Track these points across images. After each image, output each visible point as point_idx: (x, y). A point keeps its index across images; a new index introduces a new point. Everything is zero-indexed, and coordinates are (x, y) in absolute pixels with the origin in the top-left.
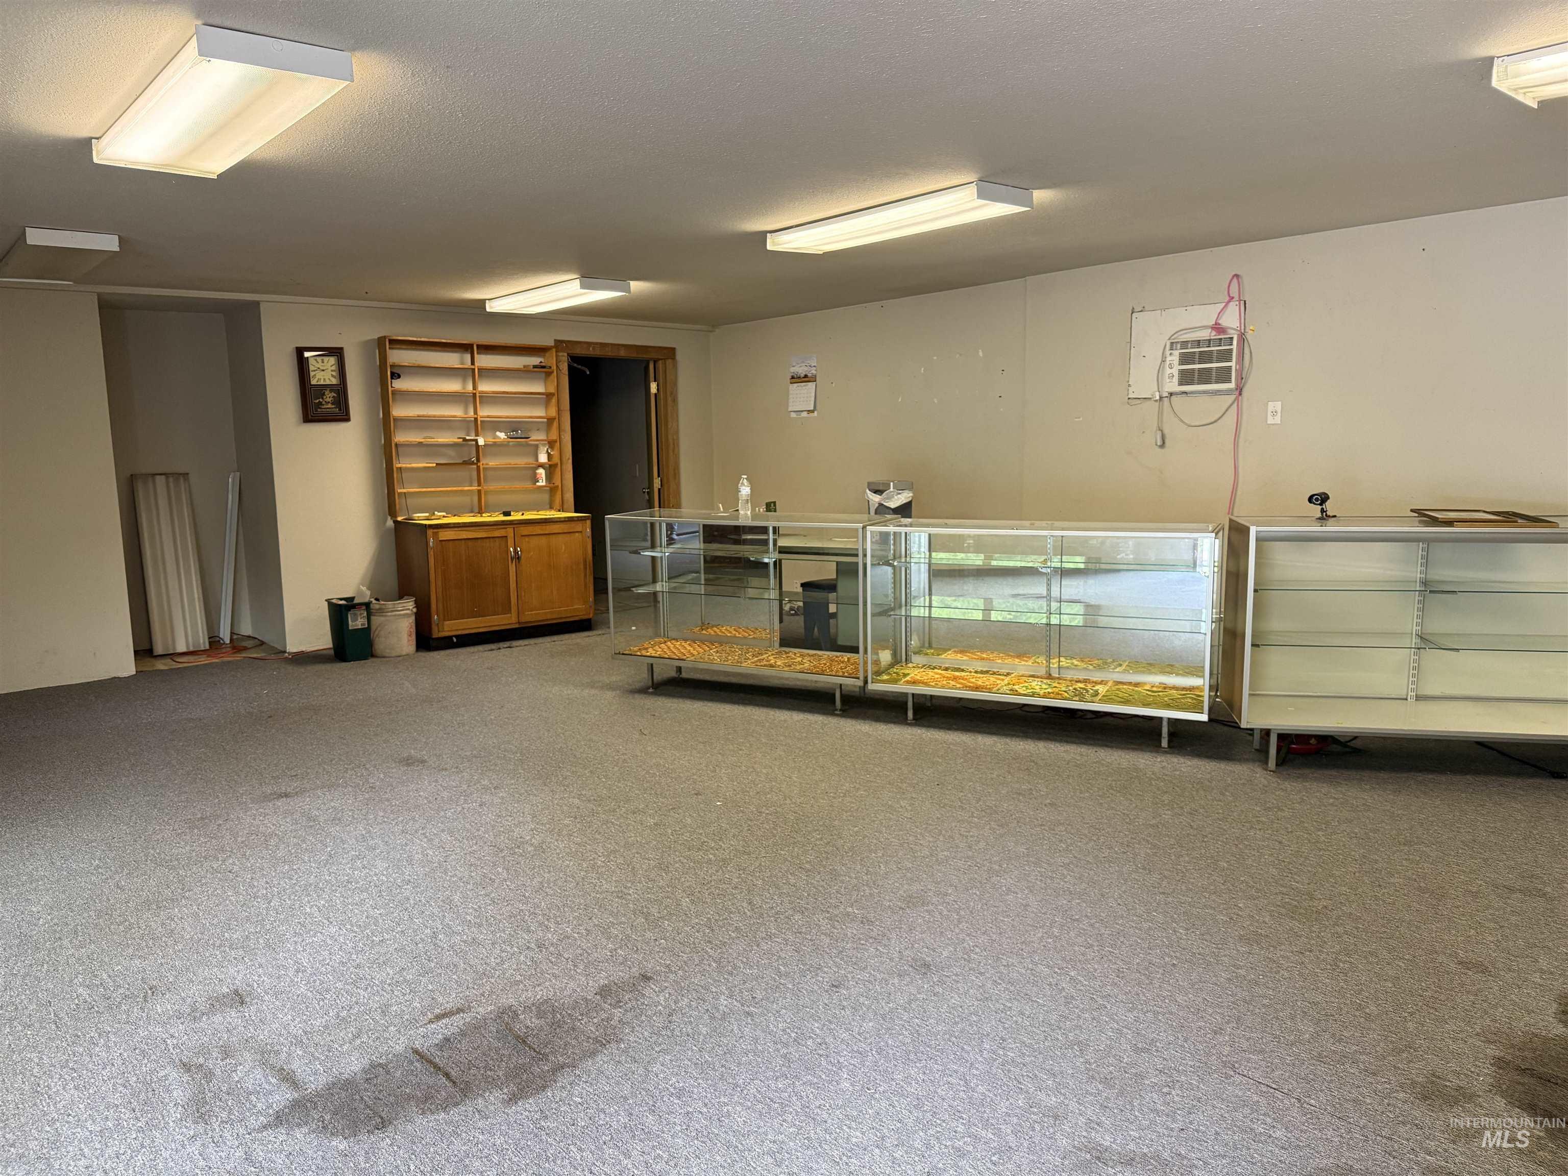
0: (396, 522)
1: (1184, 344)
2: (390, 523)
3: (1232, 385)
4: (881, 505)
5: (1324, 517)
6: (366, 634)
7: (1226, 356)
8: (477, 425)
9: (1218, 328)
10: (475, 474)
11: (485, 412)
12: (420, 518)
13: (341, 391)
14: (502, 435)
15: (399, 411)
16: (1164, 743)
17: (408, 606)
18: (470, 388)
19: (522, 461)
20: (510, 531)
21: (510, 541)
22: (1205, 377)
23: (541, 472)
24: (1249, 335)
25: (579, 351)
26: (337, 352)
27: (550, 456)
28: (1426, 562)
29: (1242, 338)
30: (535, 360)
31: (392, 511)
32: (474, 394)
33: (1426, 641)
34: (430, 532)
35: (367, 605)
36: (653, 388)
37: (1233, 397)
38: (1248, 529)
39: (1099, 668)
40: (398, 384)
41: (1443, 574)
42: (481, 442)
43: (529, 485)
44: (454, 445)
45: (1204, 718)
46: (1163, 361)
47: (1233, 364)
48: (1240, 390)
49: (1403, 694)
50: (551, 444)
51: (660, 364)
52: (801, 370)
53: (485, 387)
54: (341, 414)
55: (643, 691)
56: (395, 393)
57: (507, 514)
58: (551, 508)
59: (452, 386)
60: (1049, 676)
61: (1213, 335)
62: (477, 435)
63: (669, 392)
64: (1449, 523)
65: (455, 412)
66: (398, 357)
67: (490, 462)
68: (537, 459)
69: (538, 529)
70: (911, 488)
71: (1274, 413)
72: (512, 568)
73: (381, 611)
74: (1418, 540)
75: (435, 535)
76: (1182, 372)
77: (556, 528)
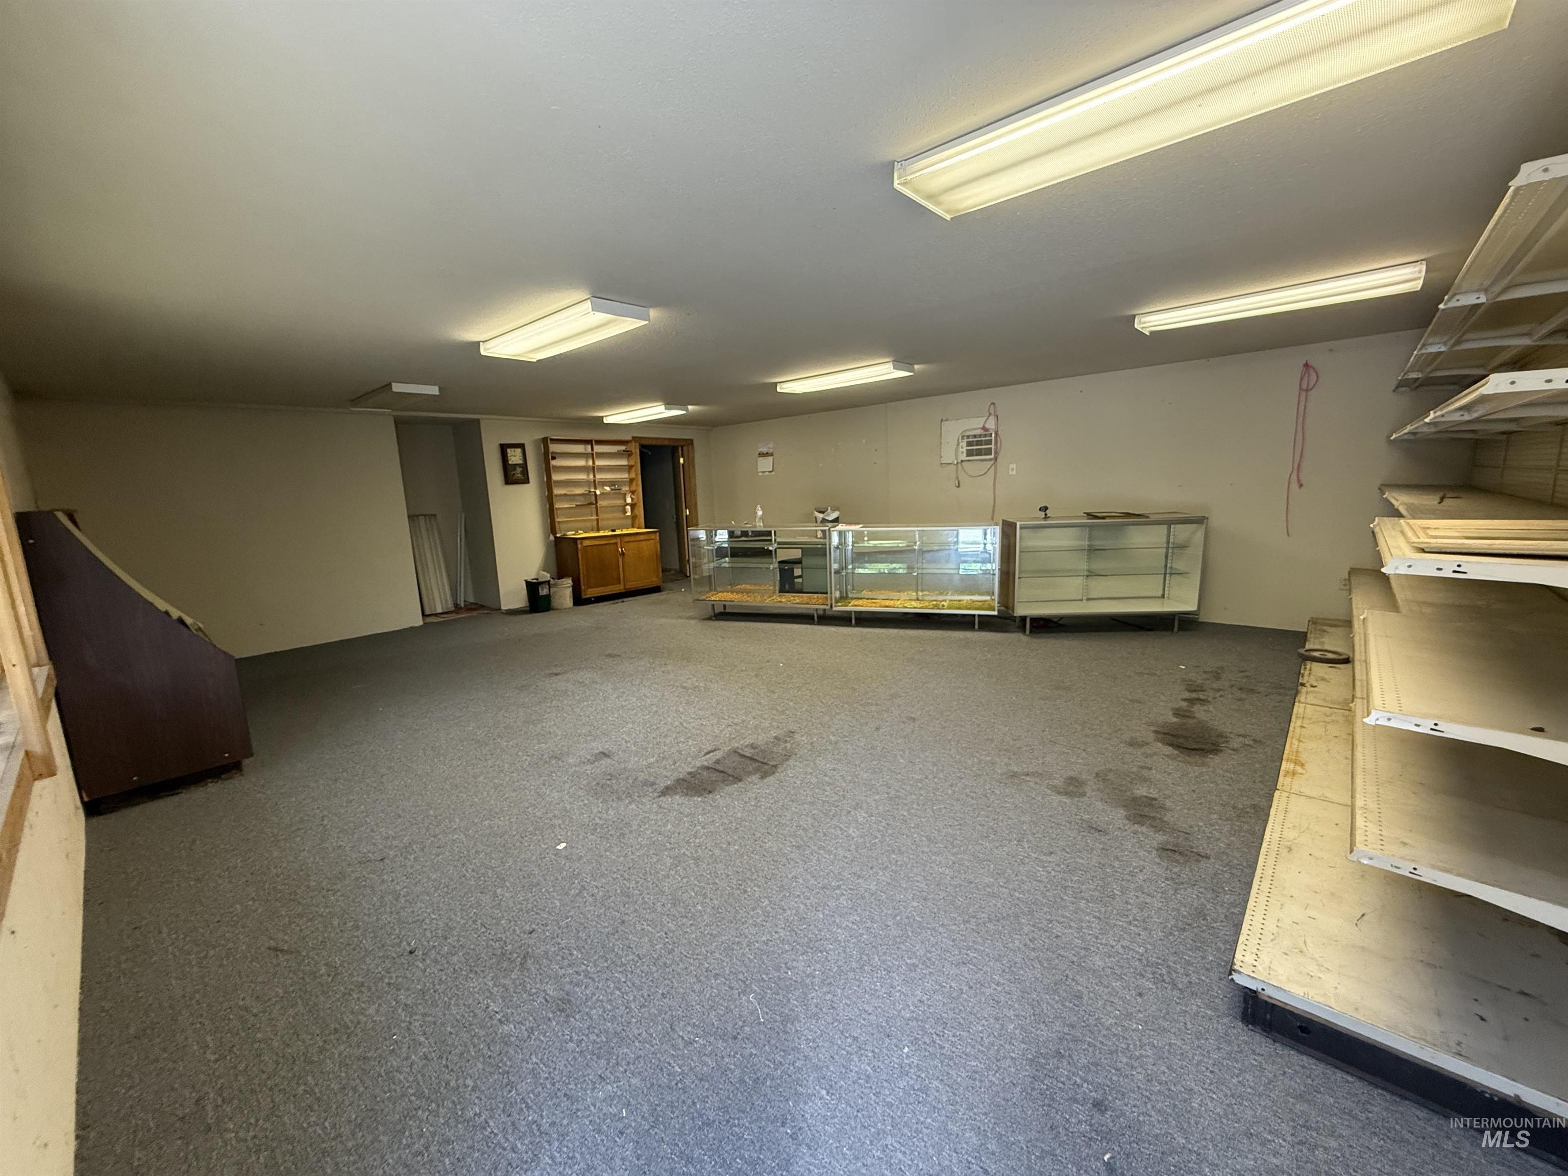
0: (556, 537)
1: (968, 437)
2: (552, 538)
3: (992, 456)
4: (823, 519)
5: (1046, 517)
6: (548, 597)
7: (990, 442)
8: (595, 484)
9: (984, 428)
10: (594, 510)
11: (599, 476)
12: (570, 534)
13: (524, 466)
14: (608, 489)
15: (556, 477)
16: (976, 627)
17: (568, 582)
18: (590, 463)
19: (620, 502)
20: (618, 540)
21: (619, 545)
22: (979, 453)
23: (628, 508)
24: (1000, 432)
25: (645, 442)
26: (522, 446)
27: (632, 499)
28: (1090, 538)
29: (996, 434)
30: (623, 448)
31: (553, 531)
32: (593, 468)
33: (1091, 574)
34: (579, 542)
35: (548, 582)
36: (682, 460)
37: (992, 462)
38: (1015, 524)
39: (941, 594)
40: (553, 463)
41: (1098, 543)
42: (598, 492)
43: (622, 516)
44: (583, 494)
45: (995, 613)
46: (958, 445)
47: (993, 446)
48: (996, 459)
49: (1080, 598)
50: (633, 492)
51: (685, 448)
52: (764, 450)
53: (599, 463)
54: (526, 481)
55: (710, 619)
56: (554, 467)
57: (613, 531)
58: (633, 527)
59: (581, 463)
60: (918, 599)
61: (982, 432)
62: (595, 488)
63: (690, 461)
64: (1103, 518)
65: (582, 476)
66: (554, 448)
67: (601, 503)
68: (625, 500)
69: (632, 538)
70: (838, 509)
71: (1013, 469)
72: (620, 560)
73: (555, 585)
74: (1088, 526)
75: (582, 543)
76: (968, 450)
77: (642, 537)
